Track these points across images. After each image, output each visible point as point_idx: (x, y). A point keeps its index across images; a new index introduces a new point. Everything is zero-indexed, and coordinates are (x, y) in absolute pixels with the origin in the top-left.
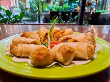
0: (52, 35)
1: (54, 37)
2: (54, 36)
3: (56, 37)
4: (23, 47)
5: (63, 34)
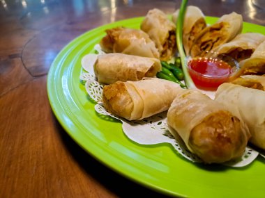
0: (186, 38)
1: (191, 43)
2: (189, 39)
3: (197, 43)
4: (142, 95)
5: (216, 32)
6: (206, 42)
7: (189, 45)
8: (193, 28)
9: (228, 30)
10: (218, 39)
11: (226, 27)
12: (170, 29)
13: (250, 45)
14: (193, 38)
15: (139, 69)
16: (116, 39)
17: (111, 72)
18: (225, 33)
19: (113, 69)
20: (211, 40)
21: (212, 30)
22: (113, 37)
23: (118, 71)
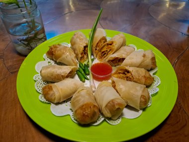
0: (94, 49)
1: (97, 51)
2: (96, 49)
3: (100, 51)
4: (60, 92)
5: (110, 46)
6: (104, 52)
7: (96, 53)
8: (98, 44)
9: (115, 46)
10: (110, 50)
11: (114, 44)
12: (85, 45)
13: (124, 56)
14: (98, 48)
15: (63, 74)
16: (54, 53)
17: (48, 76)
18: (113, 48)
19: (49, 75)
20: (107, 51)
21: (108, 44)
22: (53, 52)
23: (52, 75)
